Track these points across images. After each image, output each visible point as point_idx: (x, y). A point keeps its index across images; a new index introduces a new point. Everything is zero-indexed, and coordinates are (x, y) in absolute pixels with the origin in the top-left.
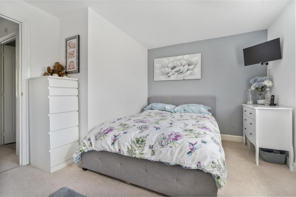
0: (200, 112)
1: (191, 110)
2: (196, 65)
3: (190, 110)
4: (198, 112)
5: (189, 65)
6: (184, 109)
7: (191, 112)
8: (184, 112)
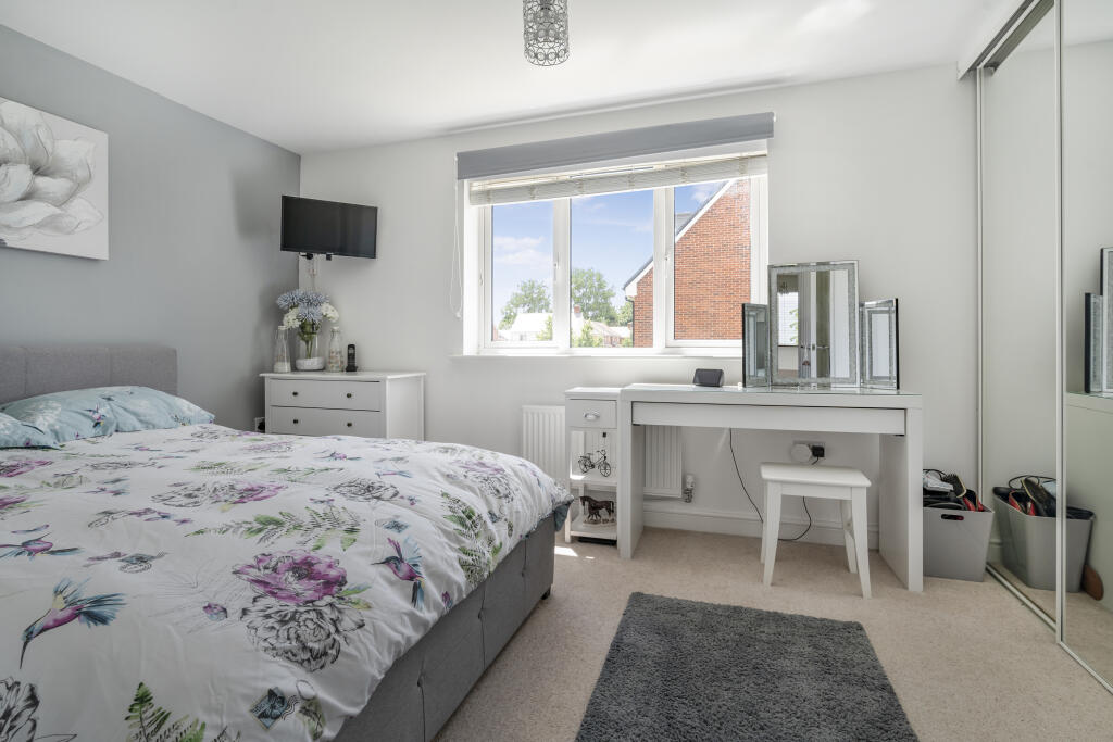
0: (176, 419)
1: (135, 414)
2: (79, 186)
3: (129, 415)
4: (170, 420)
5: (38, 171)
6: (96, 416)
7: (138, 425)
8: (99, 430)
